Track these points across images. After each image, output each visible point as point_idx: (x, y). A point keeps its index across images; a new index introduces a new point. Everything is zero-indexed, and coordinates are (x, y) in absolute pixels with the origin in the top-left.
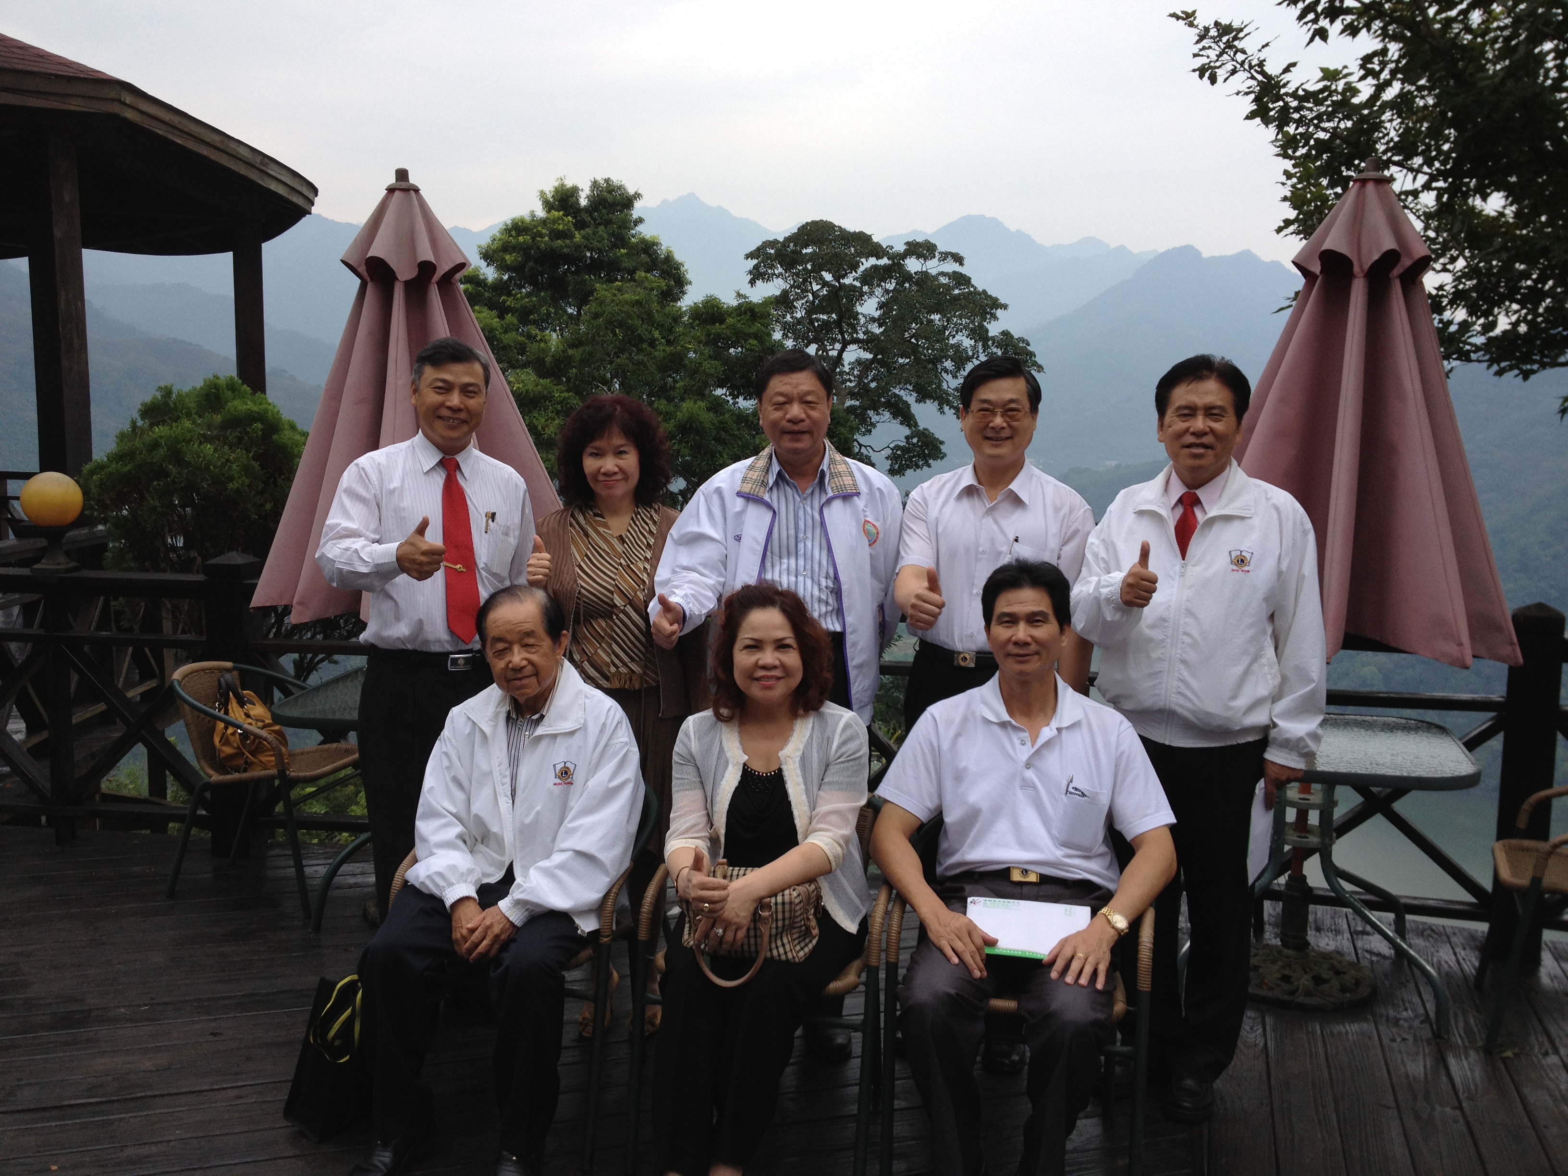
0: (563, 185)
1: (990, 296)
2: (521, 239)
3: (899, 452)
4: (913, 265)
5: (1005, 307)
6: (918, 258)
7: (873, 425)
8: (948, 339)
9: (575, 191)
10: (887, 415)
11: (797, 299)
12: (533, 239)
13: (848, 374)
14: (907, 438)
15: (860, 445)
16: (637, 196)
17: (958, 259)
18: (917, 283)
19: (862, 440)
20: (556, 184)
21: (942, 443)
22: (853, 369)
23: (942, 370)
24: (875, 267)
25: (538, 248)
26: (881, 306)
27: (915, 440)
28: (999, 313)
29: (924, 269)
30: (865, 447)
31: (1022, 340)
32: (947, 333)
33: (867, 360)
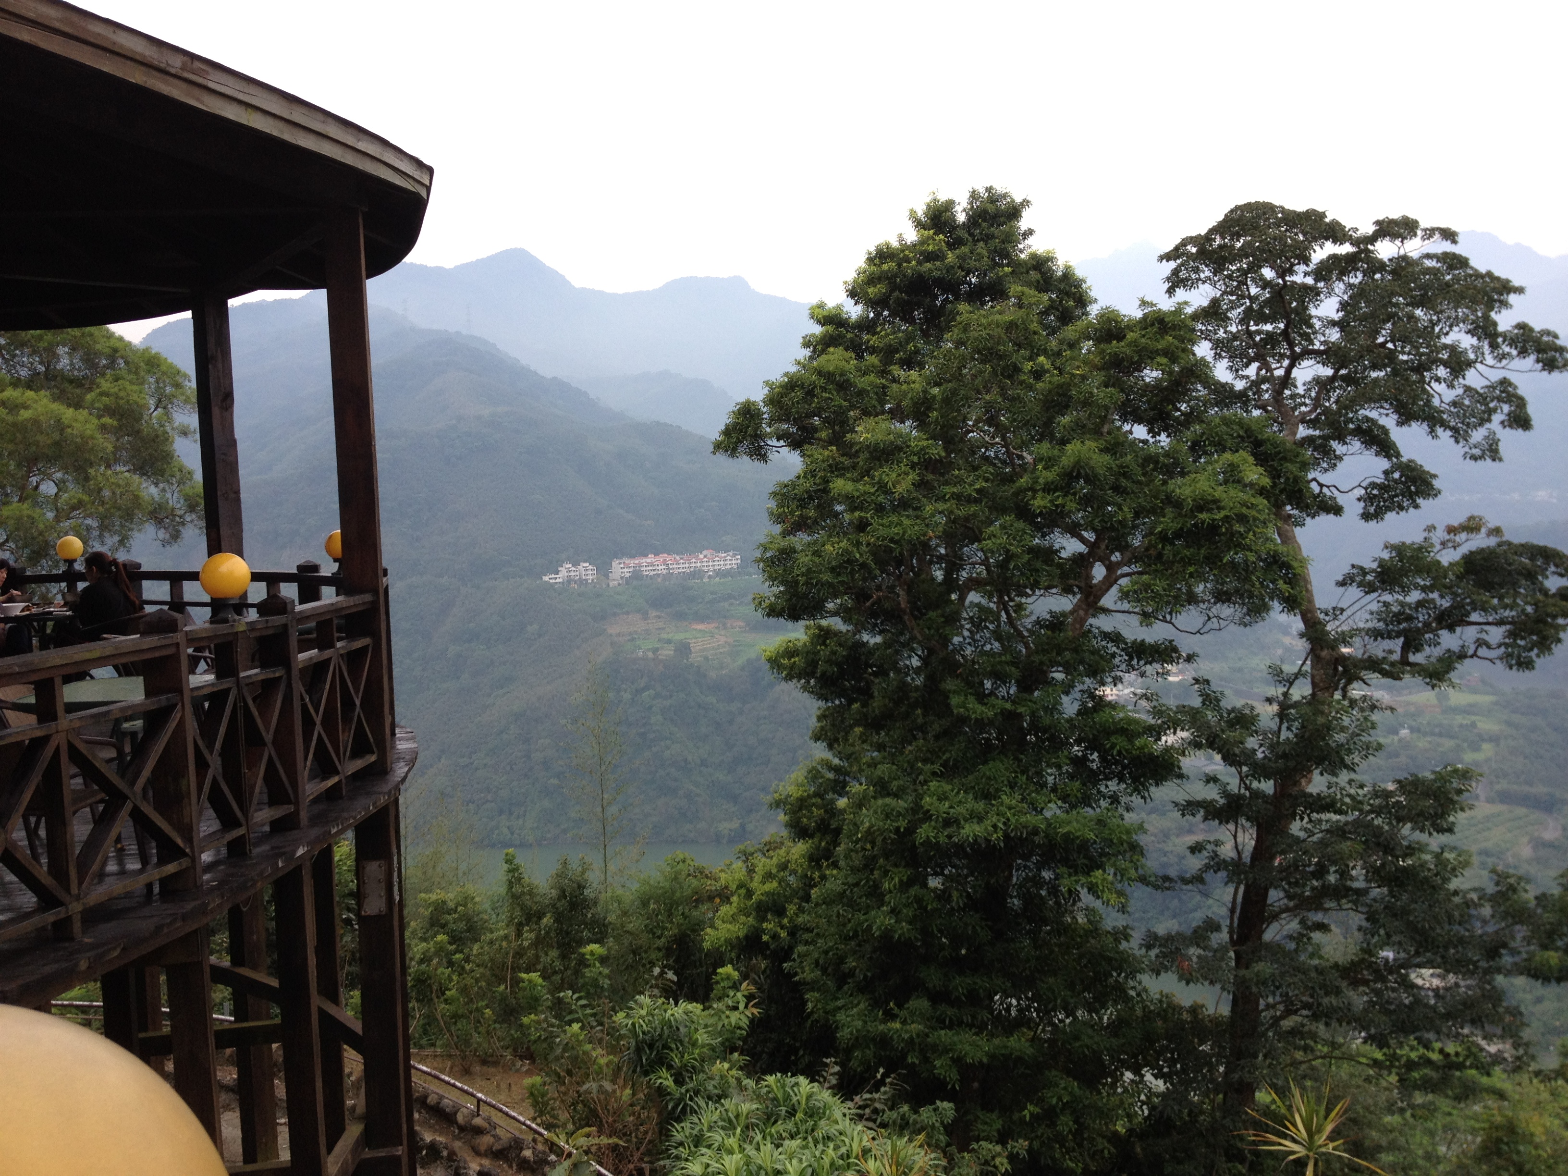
0: (935, 200)
1: (1498, 279)
2: (885, 267)
3: (1375, 492)
4: (1385, 250)
5: (1520, 290)
6: (1393, 239)
7: (1340, 458)
8: (1439, 337)
9: (949, 205)
10: (1356, 445)
11: (1232, 308)
12: (899, 265)
13: (1304, 396)
14: (1386, 473)
15: (1321, 485)
16: (1026, 203)
17: (1449, 235)
18: (1393, 272)
19: (1324, 479)
20: (928, 199)
21: (1435, 476)
22: (1310, 390)
23: (1431, 378)
24: (1334, 257)
25: (904, 276)
26: (1343, 306)
27: (1396, 475)
28: (1512, 298)
29: (1402, 252)
30: (1328, 487)
31: (1548, 333)
32: (1437, 329)
33: (1328, 377)
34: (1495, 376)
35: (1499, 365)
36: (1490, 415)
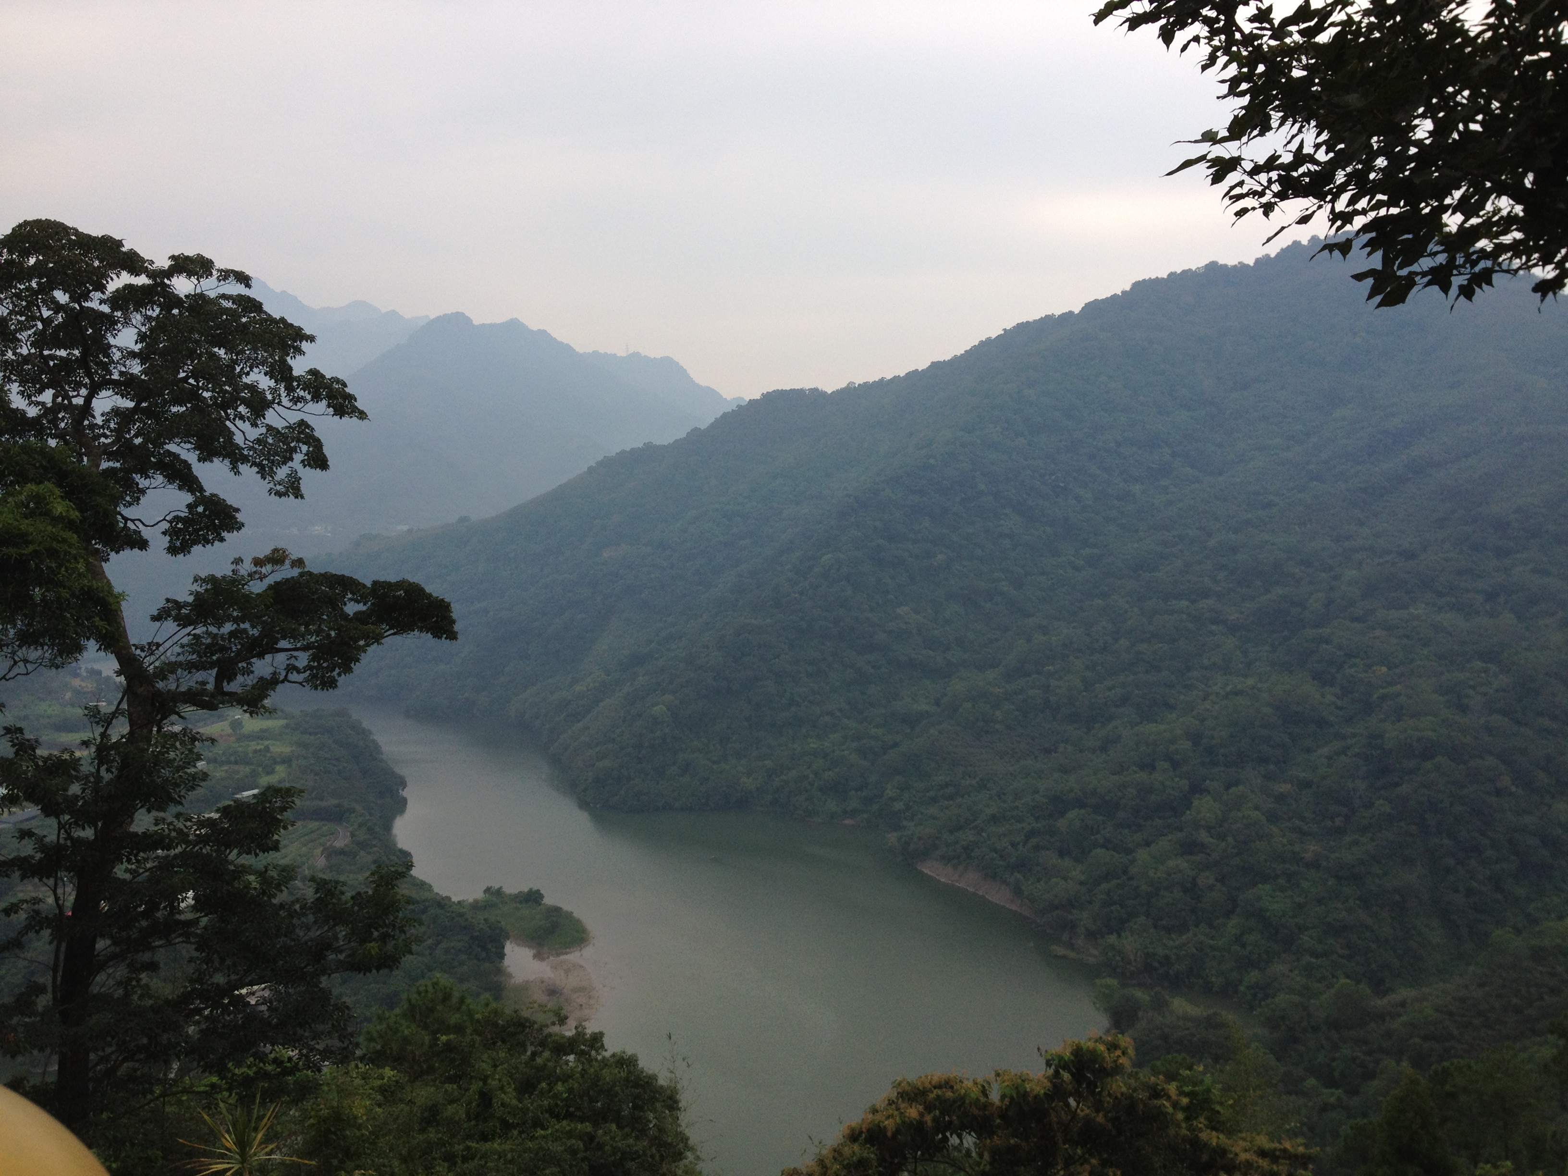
1: (292, 325)
3: (180, 525)
4: (182, 285)
5: (311, 339)
6: (189, 276)
7: (143, 492)
8: (240, 376)
10: (160, 479)
11: (21, 330)
13: (102, 427)
14: (189, 506)
15: (126, 519)
17: (243, 279)
18: (190, 309)
19: (128, 512)
21: (237, 510)
22: (108, 421)
23: (236, 416)
24: (129, 287)
26: (142, 337)
27: (200, 509)
28: (305, 345)
29: (198, 291)
30: (133, 521)
31: (338, 381)
32: (238, 369)
33: (127, 409)
34: (294, 417)
35: (294, 407)
36: (291, 454)
